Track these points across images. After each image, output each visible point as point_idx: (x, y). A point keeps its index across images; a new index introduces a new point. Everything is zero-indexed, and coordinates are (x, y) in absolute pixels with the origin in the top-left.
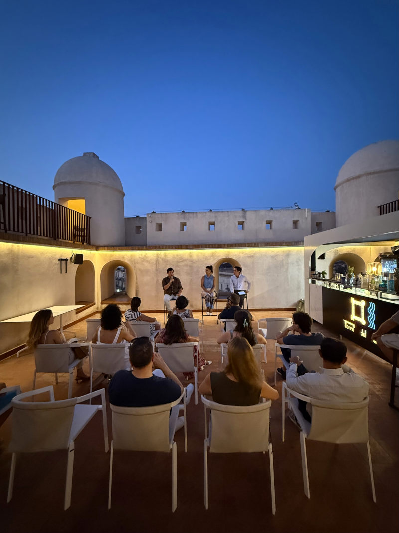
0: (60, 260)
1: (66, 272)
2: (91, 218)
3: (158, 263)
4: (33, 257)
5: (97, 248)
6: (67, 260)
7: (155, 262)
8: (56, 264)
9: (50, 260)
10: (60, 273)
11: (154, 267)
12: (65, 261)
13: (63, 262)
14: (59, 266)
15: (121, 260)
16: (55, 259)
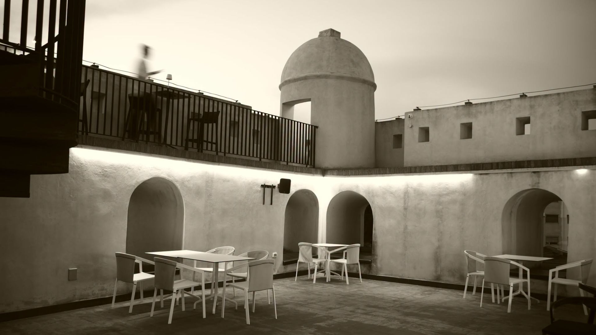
0: (264, 186)
1: (271, 204)
2: (317, 127)
3: (408, 197)
4: (228, 181)
5: (324, 172)
6: (274, 187)
7: (402, 195)
8: (257, 191)
9: (250, 186)
10: (262, 204)
11: (401, 204)
12: (270, 189)
13: (268, 190)
14: (262, 194)
15: (355, 190)
16: (257, 185)
